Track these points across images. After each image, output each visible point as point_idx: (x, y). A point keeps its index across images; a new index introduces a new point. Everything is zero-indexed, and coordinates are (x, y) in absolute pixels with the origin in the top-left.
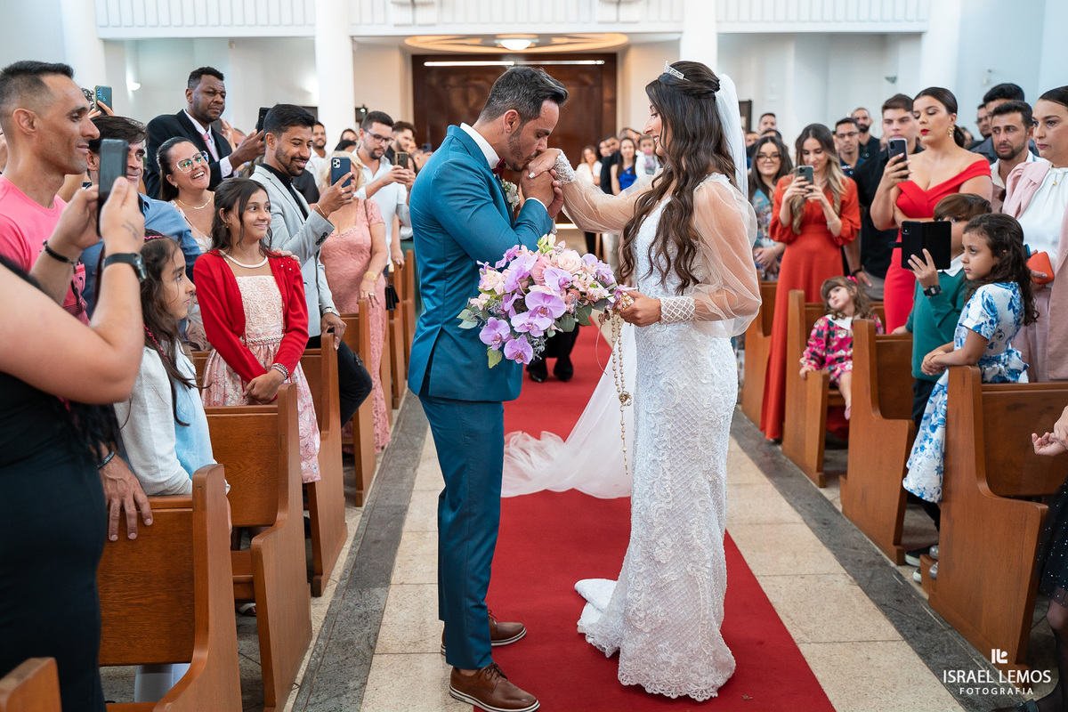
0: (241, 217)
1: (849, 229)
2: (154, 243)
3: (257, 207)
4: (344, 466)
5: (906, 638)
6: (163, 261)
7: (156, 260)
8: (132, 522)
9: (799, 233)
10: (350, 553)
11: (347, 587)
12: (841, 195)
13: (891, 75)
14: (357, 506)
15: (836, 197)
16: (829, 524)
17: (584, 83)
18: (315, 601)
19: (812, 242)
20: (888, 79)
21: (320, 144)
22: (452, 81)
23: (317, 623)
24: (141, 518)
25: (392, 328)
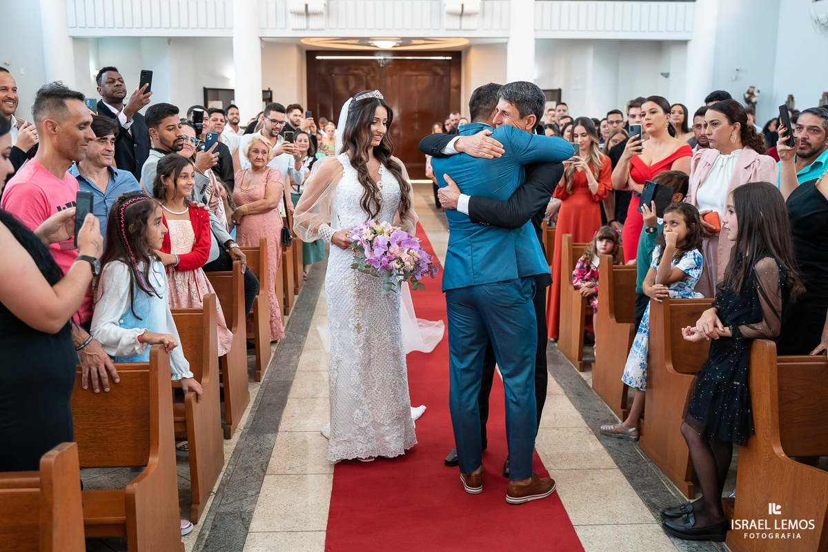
0: (175, 182)
1: (603, 189)
2: (144, 202)
3: (186, 176)
4: (248, 354)
5: (620, 468)
6: (149, 213)
7: (145, 212)
8: (106, 381)
9: (571, 193)
10: (251, 412)
11: (248, 433)
12: (599, 167)
13: (665, 71)
14: (256, 381)
15: (596, 168)
16: (582, 395)
17: (436, 74)
18: (226, 441)
19: (579, 200)
20: (662, 74)
21: (235, 121)
22: (337, 70)
23: (227, 457)
24: (111, 378)
25: (284, 257)
